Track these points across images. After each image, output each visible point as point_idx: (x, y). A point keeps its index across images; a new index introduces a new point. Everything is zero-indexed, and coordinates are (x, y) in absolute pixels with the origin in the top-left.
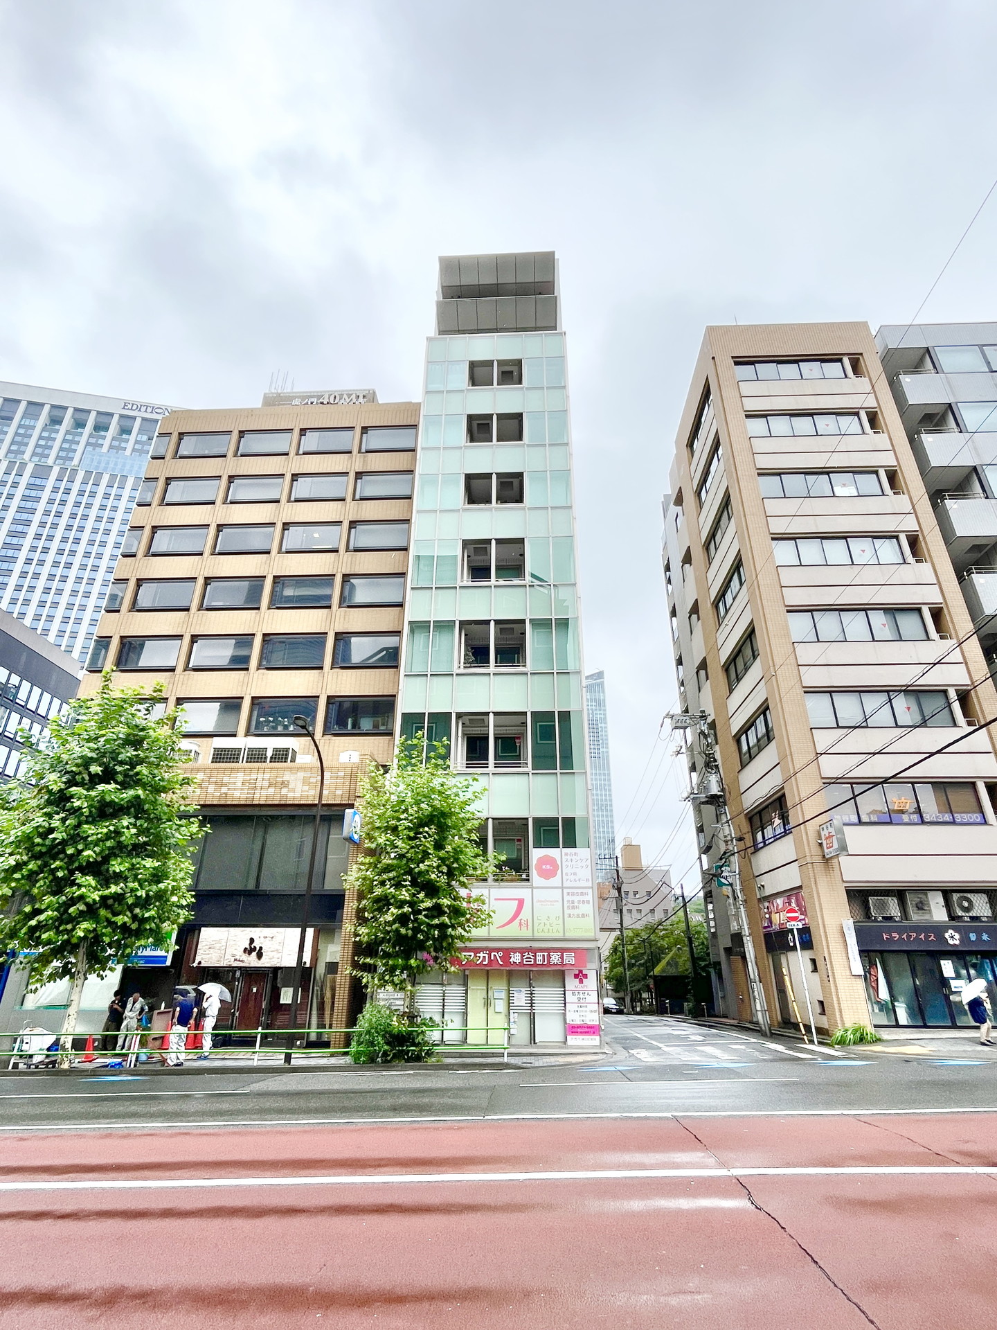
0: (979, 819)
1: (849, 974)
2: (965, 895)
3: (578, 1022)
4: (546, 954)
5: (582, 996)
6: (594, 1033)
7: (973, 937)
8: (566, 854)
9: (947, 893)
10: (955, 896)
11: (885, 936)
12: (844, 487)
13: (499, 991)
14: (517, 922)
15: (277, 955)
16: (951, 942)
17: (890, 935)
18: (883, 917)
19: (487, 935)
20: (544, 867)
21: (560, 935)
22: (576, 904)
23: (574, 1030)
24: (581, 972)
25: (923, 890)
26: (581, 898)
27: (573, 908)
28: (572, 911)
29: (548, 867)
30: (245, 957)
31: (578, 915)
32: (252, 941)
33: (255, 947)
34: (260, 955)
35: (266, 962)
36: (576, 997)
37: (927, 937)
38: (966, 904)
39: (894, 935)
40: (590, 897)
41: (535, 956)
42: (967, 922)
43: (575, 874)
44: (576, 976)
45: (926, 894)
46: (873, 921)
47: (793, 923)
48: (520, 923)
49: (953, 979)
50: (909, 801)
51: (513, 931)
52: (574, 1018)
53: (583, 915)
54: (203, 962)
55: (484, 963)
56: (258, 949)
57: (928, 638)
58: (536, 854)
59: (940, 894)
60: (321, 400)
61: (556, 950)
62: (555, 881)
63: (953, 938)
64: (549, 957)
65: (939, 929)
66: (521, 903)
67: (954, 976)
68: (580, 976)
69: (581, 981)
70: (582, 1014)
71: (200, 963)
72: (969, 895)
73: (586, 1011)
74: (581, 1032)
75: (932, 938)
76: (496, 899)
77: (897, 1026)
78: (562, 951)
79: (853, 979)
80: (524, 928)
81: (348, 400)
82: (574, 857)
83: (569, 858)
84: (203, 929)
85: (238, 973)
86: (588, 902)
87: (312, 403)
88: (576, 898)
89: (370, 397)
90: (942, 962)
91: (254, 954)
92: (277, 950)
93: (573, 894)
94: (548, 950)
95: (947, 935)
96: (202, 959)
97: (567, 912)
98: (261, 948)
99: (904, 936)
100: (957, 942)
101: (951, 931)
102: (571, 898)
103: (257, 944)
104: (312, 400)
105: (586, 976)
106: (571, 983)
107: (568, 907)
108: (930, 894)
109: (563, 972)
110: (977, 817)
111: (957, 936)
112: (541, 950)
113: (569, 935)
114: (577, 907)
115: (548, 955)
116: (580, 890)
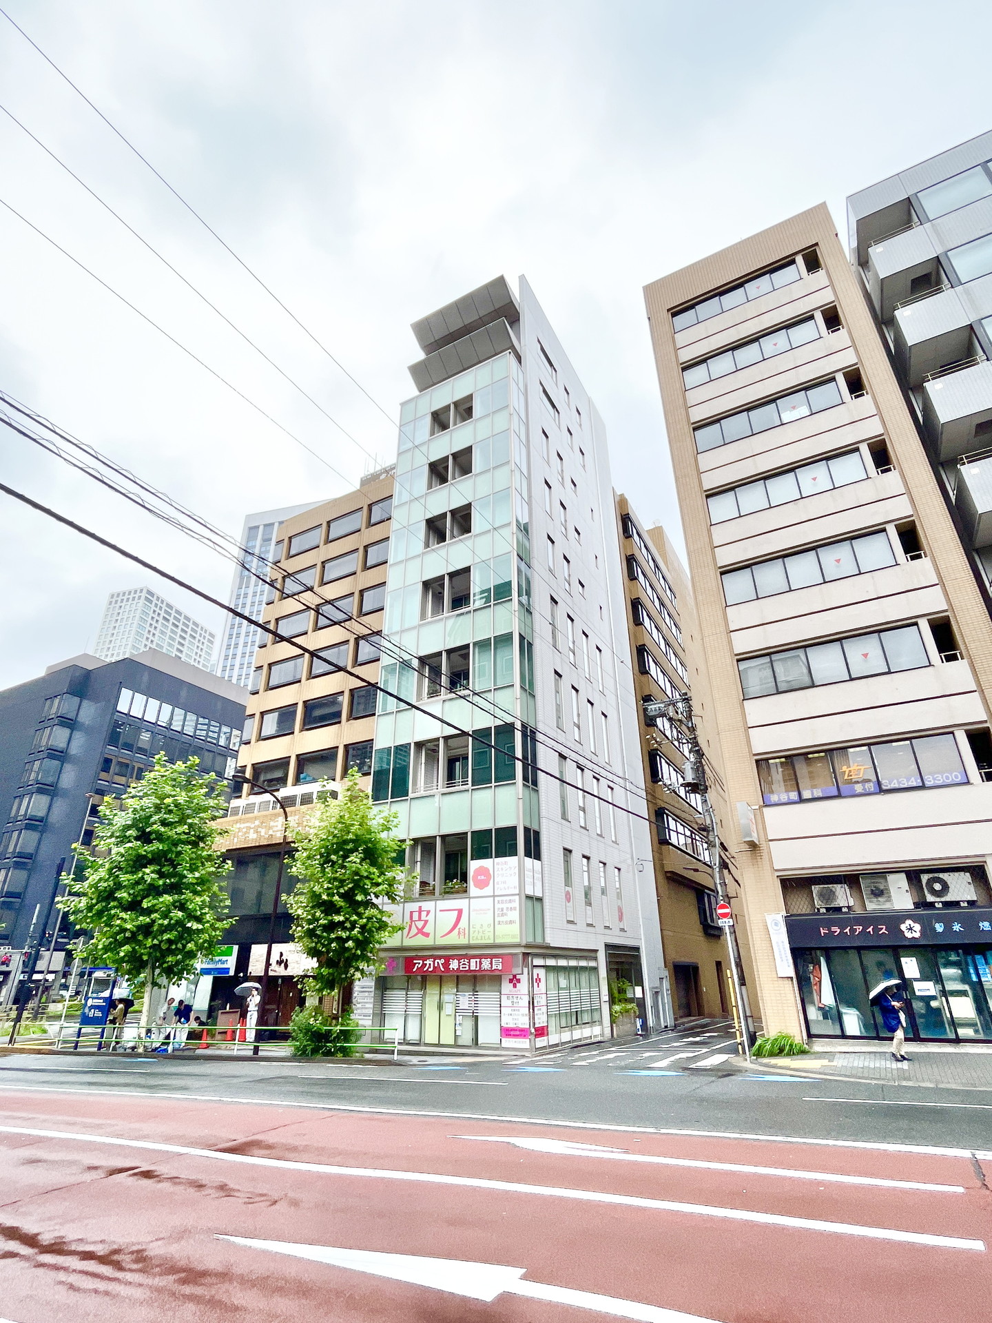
0: (960, 779)
1: (775, 976)
2: (936, 875)
3: (511, 1025)
4: (478, 960)
5: (515, 1000)
6: (525, 1036)
7: (939, 928)
8: (498, 864)
9: (913, 875)
10: (925, 878)
11: (822, 931)
12: (794, 409)
13: (449, 995)
14: (456, 931)
16: (909, 935)
17: (829, 930)
18: (827, 909)
19: (433, 944)
20: (479, 877)
21: (491, 941)
22: (505, 911)
23: (508, 1033)
24: (515, 976)
25: (879, 874)
26: (509, 905)
27: (502, 915)
28: (501, 919)
29: (483, 877)
30: (277, 968)
31: (506, 922)
32: (281, 954)
33: (283, 960)
34: (286, 967)
36: (511, 1001)
37: (876, 930)
38: (937, 887)
39: (833, 929)
40: (516, 904)
41: (469, 962)
42: (939, 909)
43: (505, 882)
44: (511, 981)
45: (886, 878)
47: (725, 920)
48: (459, 933)
49: (916, 980)
50: (862, 768)
51: (453, 939)
52: (508, 1022)
53: (511, 922)
55: (430, 970)
56: (285, 961)
58: (474, 866)
59: (903, 876)
61: (486, 956)
62: (488, 891)
63: (912, 930)
64: (481, 963)
65: (894, 920)
66: (460, 912)
67: (918, 975)
68: (514, 981)
69: (515, 986)
70: (515, 1017)
71: (250, 973)
72: (941, 875)
73: (518, 1015)
74: (514, 1035)
75: (883, 931)
76: (441, 911)
77: (844, 1036)
78: (492, 957)
79: (781, 981)
80: (462, 937)
82: (504, 867)
83: (500, 867)
84: (253, 946)
85: (280, 981)
86: (515, 909)
88: (504, 906)
90: (903, 960)
91: (283, 965)
93: (502, 902)
94: (480, 957)
95: (903, 927)
97: (497, 919)
98: (287, 960)
99: (847, 930)
100: (917, 935)
101: (909, 922)
102: (500, 906)
103: (284, 958)
105: (519, 981)
106: (506, 987)
107: (498, 914)
108: (891, 877)
109: (497, 977)
110: (955, 776)
111: (917, 927)
112: (474, 957)
113: (498, 941)
114: (506, 914)
115: (480, 962)
116: (508, 898)
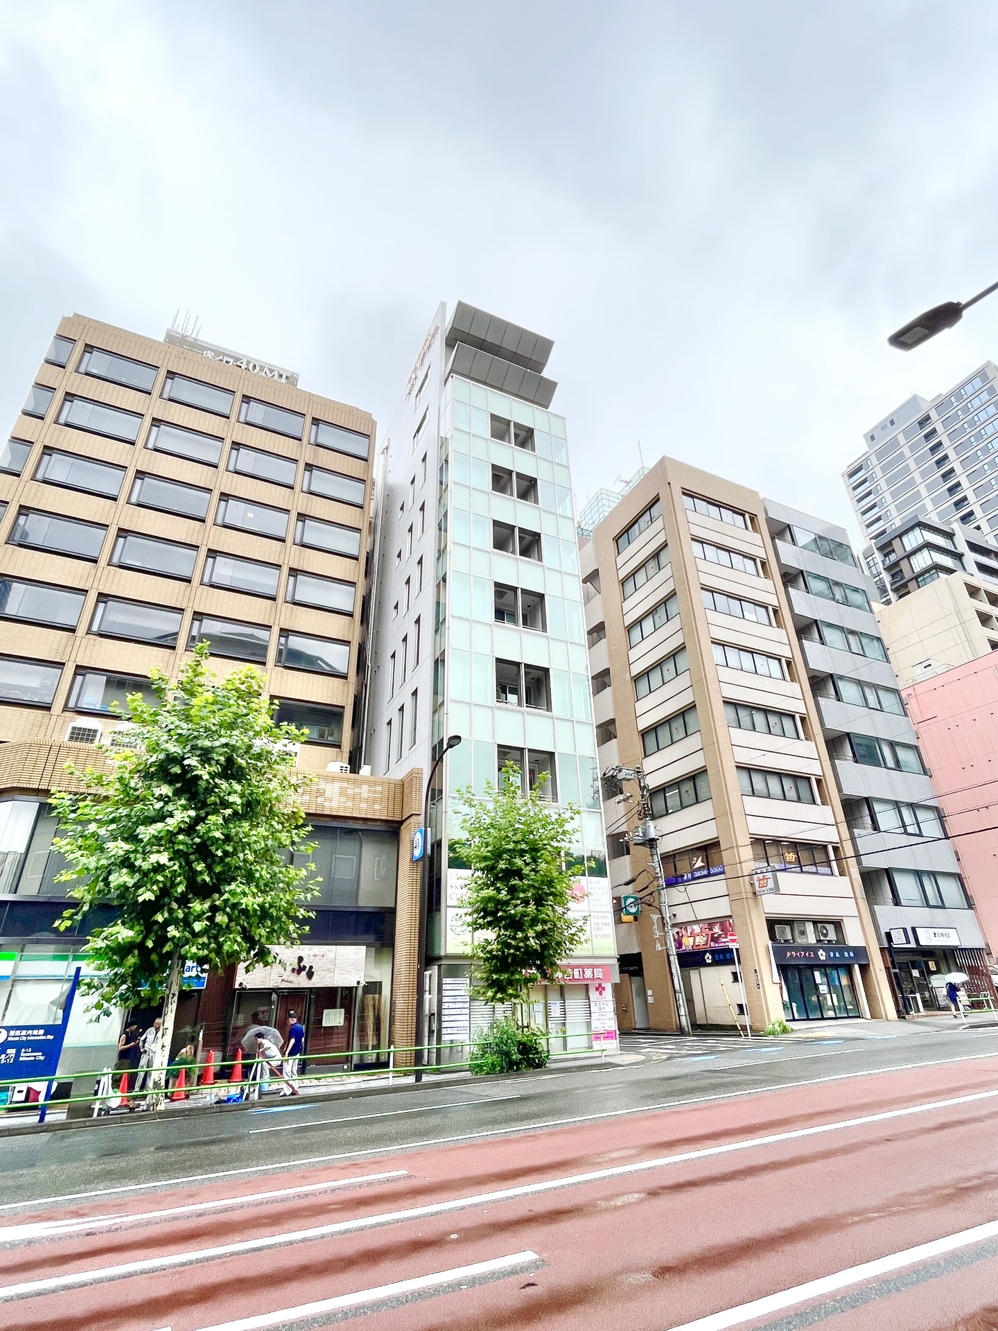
0: (829, 872)
1: (771, 982)
2: (823, 924)
3: (600, 1029)
4: (581, 970)
5: (602, 1007)
6: (612, 1037)
8: (591, 882)
9: (815, 923)
10: (819, 926)
11: (786, 955)
12: (749, 613)
15: (328, 975)
16: (820, 958)
17: (791, 953)
18: (784, 940)
20: (574, 892)
21: (590, 953)
22: (600, 926)
23: (597, 1036)
24: (600, 985)
25: (803, 921)
26: (604, 921)
27: (598, 929)
29: (579, 893)
30: (293, 977)
31: (602, 935)
32: (301, 959)
33: (305, 967)
34: (310, 975)
35: (317, 982)
36: (598, 1007)
37: (809, 955)
38: (825, 932)
40: (610, 921)
41: (574, 972)
42: (827, 944)
43: (598, 900)
44: (597, 989)
45: (804, 924)
46: (778, 943)
47: (733, 944)
49: (820, 985)
52: (597, 1025)
53: (606, 936)
54: (244, 983)
56: (307, 969)
57: (798, 738)
59: (811, 923)
60: (238, 364)
61: (588, 966)
62: (585, 905)
64: (584, 973)
65: (813, 949)
68: (600, 989)
69: (601, 993)
70: (602, 1021)
71: (241, 984)
72: (826, 925)
73: (605, 1020)
74: (603, 1038)
77: (794, 1019)
78: (593, 967)
79: (774, 986)
81: (270, 375)
82: (596, 885)
83: (593, 885)
86: (608, 924)
87: (227, 362)
88: (600, 921)
89: (292, 379)
90: (815, 973)
91: (304, 973)
92: (329, 969)
93: (598, 917)
94: (585, 967)
95: (818, 953)
96: (244, 980)
97: (594, 933)
98: (311, 967)
99: (794, 954)
100: (823, 958)
101: (820, 951)
102: (596, 921)
103: (306, 963)
104: (229, 359)
105: (604, 989)
106: (594, 995)
107: (595, 928)
108: (807, 923)
109: (587, 986)
110: (827, 870)
111: (823, 954)
112: (577, 967)
113: (597, 953)
114: (602, 929)
115: (583, 971)
116: (602, 914)
